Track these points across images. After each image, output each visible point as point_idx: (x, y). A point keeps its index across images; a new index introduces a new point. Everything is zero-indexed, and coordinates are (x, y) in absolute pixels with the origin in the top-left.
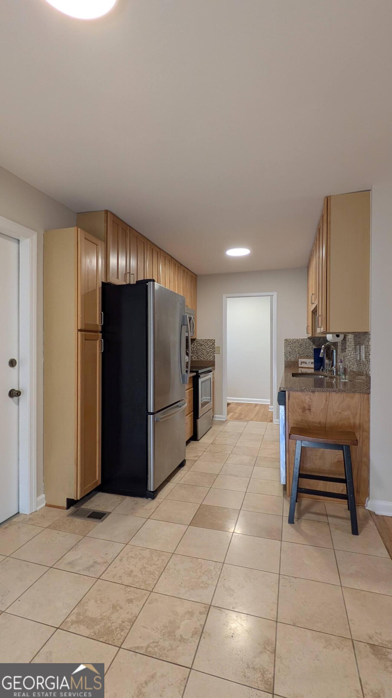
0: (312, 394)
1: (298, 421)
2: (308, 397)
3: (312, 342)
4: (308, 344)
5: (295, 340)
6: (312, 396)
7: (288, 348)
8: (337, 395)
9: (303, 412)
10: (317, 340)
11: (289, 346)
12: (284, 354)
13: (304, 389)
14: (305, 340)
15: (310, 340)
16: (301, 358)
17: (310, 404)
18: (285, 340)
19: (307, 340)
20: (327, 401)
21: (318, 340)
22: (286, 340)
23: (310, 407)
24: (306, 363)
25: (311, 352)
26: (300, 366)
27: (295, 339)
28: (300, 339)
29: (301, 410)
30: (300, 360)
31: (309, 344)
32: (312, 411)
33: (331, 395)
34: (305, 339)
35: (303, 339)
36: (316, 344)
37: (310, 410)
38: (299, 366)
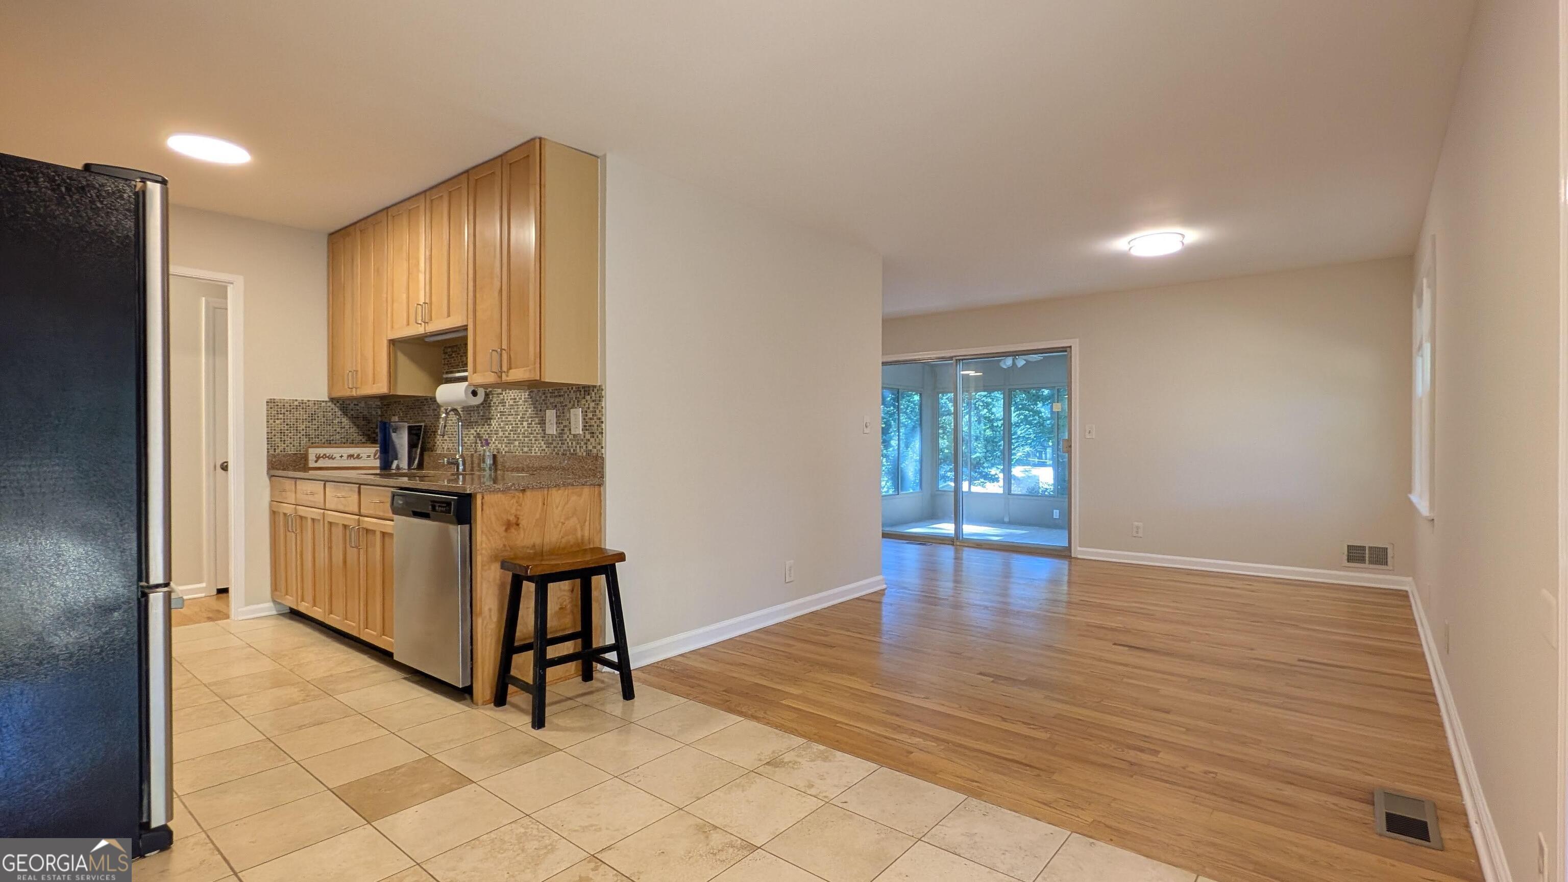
0: (521, 495)
1: (497, 550)
2: (515, 501)
3: (341, 410)
4: (330, 414)
5: (296, 403)
6: (521, 499)
7: (278, 422)
8: (560, 491)
9: (506, 530)
10: (352, 405)
11: (281, 416)
12: (266, 437)
13: (511, 486)
14: (323, 404)
15: (335, 404)
16: (314, 445)
17: (518, 513)
18: (267, 402)
19: (329, 404)
20: (544, 504)
21: (355, 405)
22: (271, 403)
23: (518, 518)
24: (331, 458)
25: (339, 433)
26: (312, 464)
27: (296, 400)
28: (309, 401)
29: (504, 528)
30: (313, 453)
31: (332, 415)
32: (521, 526)
33: (550, 492)
34: (323, 401)
35: (318, 401)
36: (349, 415)
37: (518, 525)
38: (311, 466)
